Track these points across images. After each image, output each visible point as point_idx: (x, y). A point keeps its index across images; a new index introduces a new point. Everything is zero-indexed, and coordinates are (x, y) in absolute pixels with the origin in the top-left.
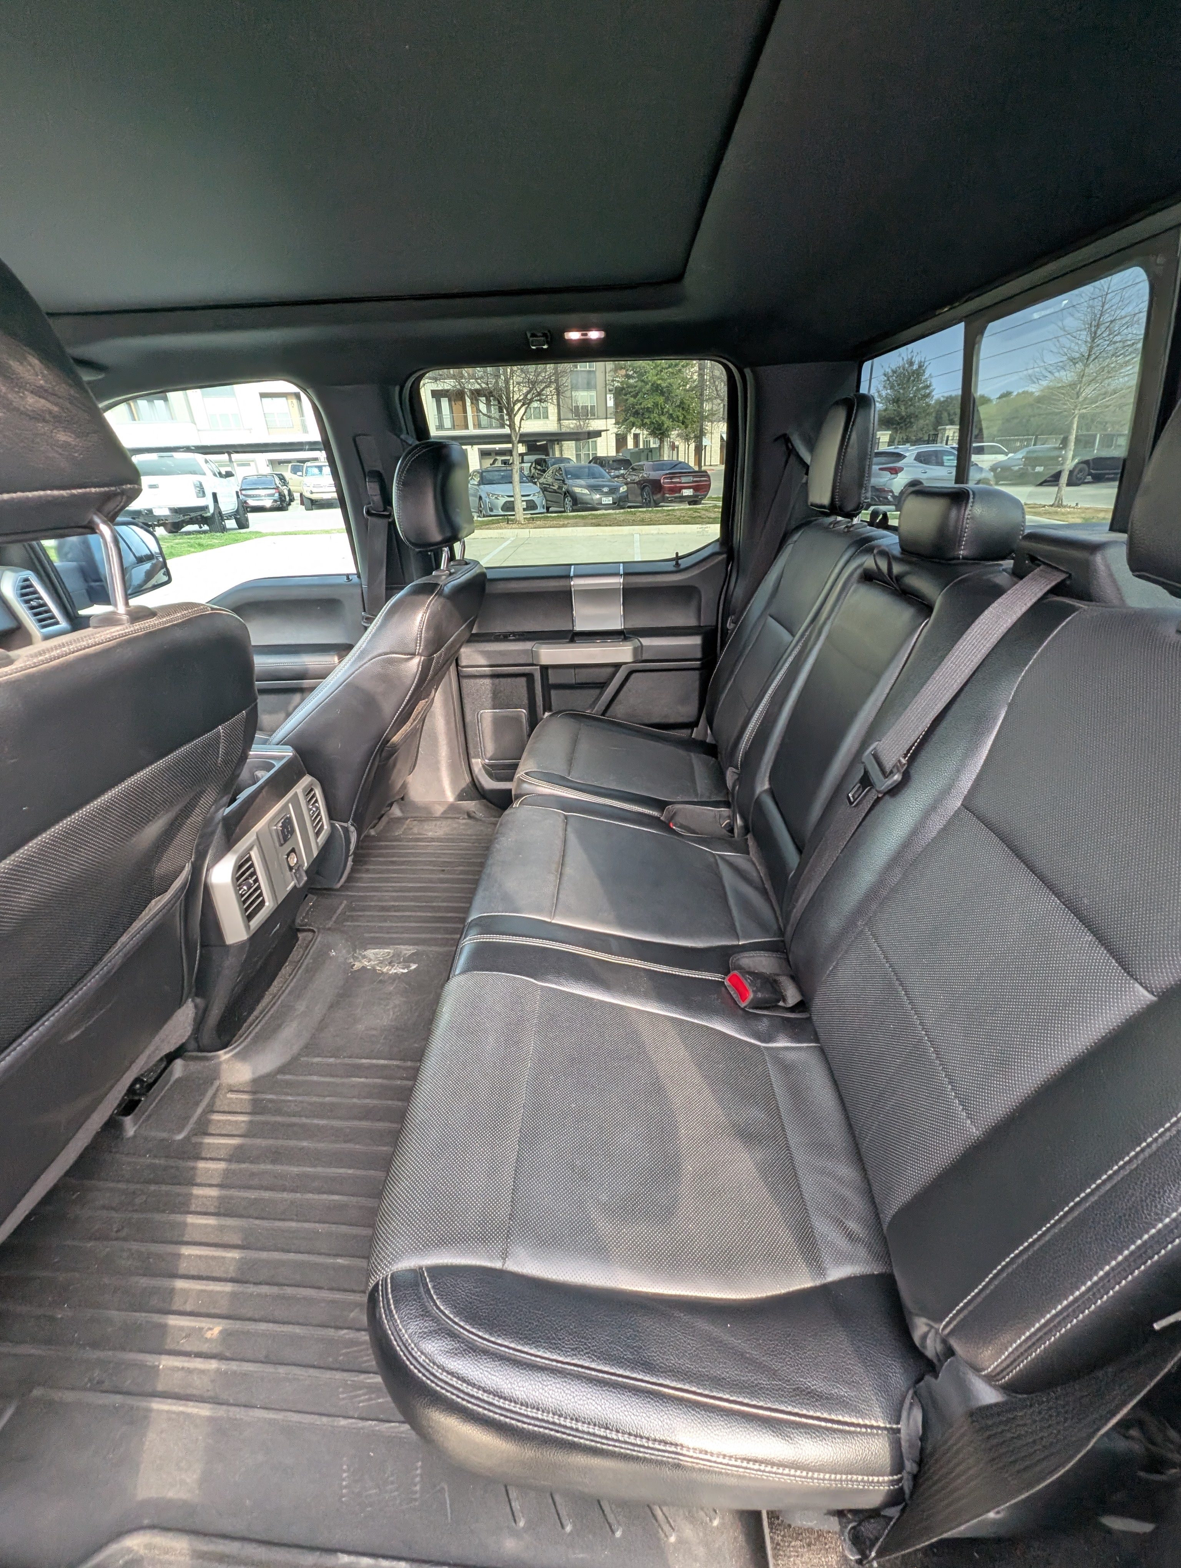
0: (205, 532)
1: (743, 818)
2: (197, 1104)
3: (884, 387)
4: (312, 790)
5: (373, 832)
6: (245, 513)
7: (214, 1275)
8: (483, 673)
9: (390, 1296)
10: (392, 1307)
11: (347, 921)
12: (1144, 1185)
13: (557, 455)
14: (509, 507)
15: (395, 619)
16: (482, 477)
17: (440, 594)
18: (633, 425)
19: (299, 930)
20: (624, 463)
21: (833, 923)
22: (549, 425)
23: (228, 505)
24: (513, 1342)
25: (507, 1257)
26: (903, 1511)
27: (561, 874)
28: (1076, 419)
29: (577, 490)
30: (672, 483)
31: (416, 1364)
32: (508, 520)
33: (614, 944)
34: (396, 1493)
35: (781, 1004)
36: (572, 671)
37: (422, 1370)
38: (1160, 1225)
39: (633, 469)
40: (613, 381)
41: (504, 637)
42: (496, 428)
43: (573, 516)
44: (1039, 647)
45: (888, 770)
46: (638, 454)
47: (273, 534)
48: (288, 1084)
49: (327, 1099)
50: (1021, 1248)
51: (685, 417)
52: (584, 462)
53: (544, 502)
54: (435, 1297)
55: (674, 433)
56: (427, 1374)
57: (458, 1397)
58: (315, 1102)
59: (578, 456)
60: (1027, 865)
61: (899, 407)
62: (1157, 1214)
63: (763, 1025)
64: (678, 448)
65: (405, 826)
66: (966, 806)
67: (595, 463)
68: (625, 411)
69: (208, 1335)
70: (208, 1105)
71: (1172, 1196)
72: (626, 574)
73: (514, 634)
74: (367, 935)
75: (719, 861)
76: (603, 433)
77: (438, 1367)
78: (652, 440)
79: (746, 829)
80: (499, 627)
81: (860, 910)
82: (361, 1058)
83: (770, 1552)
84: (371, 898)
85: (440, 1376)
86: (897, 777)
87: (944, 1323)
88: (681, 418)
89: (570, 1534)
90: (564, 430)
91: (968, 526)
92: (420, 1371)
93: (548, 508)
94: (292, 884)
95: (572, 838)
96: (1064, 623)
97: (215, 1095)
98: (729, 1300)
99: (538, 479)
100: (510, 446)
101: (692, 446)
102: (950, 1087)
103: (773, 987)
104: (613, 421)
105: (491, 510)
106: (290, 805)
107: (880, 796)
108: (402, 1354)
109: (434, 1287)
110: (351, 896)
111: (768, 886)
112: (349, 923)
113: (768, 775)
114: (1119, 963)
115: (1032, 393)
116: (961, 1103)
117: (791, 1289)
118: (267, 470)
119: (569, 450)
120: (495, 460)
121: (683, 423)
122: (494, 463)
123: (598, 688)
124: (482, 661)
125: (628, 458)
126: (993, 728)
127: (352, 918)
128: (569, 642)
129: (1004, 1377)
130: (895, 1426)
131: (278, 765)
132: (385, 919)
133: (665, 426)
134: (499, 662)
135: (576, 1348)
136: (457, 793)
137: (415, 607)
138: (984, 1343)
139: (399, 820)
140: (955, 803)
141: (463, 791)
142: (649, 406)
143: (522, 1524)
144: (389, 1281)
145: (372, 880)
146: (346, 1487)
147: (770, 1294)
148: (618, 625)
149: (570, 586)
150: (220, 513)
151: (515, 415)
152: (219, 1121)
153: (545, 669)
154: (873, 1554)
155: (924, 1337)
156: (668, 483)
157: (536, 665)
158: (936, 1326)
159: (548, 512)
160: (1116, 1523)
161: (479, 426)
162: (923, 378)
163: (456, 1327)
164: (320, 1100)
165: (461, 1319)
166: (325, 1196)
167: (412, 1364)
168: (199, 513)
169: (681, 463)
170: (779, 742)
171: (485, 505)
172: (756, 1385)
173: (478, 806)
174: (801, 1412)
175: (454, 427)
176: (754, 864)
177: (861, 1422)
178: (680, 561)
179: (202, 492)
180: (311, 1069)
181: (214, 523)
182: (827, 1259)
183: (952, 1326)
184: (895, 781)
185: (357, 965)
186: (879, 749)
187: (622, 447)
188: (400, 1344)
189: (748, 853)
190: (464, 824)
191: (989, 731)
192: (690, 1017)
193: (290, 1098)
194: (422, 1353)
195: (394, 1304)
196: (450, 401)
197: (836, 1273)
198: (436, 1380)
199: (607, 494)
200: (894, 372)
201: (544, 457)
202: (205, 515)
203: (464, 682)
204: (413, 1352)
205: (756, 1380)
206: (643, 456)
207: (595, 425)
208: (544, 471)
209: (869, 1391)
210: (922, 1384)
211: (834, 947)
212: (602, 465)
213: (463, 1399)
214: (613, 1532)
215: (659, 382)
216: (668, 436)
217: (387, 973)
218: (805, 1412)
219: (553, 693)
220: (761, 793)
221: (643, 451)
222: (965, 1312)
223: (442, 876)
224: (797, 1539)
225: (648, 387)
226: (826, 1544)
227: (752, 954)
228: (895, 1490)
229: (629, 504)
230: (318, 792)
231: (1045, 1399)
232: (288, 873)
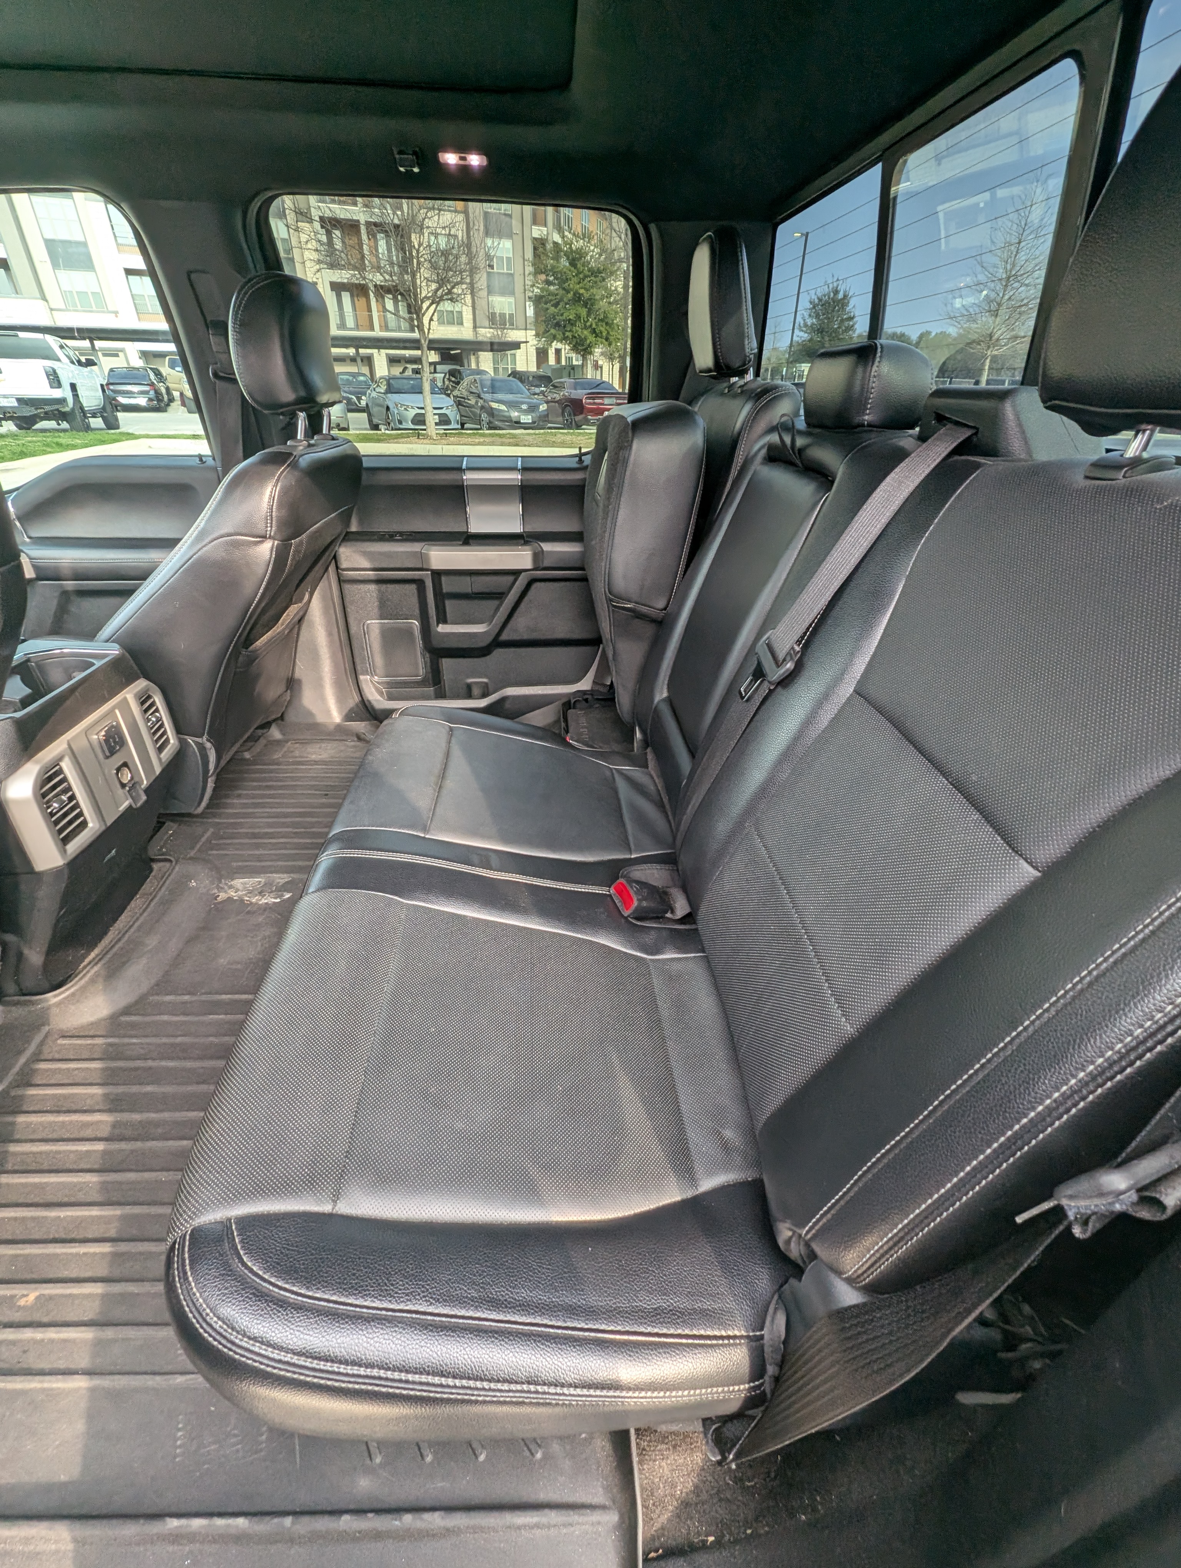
0: (65, 431)
1: (643, 731)
2: (20, 1053)
3: (810, 315)
4: (149, 697)
5: (247, 755)
6: (113, 412)
7: (33, 1237)
8: (366, 578)
9: (186, 1256)
10: (188, 1268)
11: (212, 849)
12: (1018, 1072)
13: (473, 366)
14: (420, 420)
15: (238, 493)
16: (389, 385)
17: (294, 465)
18: (554, 338)
19: (153, 860)
20: (545, 380)
21: (722, 827)
22: (464, 332)
23: (91, 398)
24: (335, 1294)
25: (338, 1199)
26: (764, 1412)
27: (440, 787)
28: (988, 361)
29: (494, 405)
30: (594, 404)
31: (211, 1331)
32: (419, 435)
33: (494, 861)
34: (240, 1446)
35: (669, 915)
36: (468, 578)
37: (218, 1337)
38: (1032, 1114)
39: (555, 387)
40: (533, 286)
41: (390, 537)
42: (406, 331)
43: (490, 434)
44: (941, 510)
45: (781, 657)
46: (560, 371)
47: (148, 436)
48: (133, 1025)
49: (179, 1040)
50: (888, 1147)
51: (608, 333)
52: (502, 375)
53: (458, 417)
54: (242, 1252)
55: (597, 351)
56: (224, 1342)
57: (261, 1363)
58: (165, 1044)
59: (496, 370)
60: (916, 747)
61: (823, 338)
62: (1030, 1102)
63: (649, 938)
64: (601, 367)
65: (285, 749)
66: (857, 692)
67: (514, 377)
68: (545, 322)
69: (22, 1302)
70: (34, 1054)
71: (1047, 1081)
72: (525, 469)
73: (401, 534)
74: (234, 864)
75: (616, 776)
76: (522, 345)
77: (238, 1332)
78: (574, 355)
79: (646, 743)
80: (383, 525)
81: (750, 810)
82: (221, 994)
83: (635, 1459)
84: (241, 825)
85: (240, 1343)
86: (790, 666)
87: (807, 1228)
88: (604, 334)
89: (432, 1463)
90: (480, 339)
91: (874, 384)
92: (215, 1339)
93: (463, 425)
94: (126, 804)
95: (457, 752)
96: (968, 481)
97: (42, 1043)
98: (594, 1222)
99: (452, 391)
100: (418, 353)
101: (617, 366)
102: (827, 985)
103: (661, 897)
104: (534, 332)
105: (400, 422)
106: (117, 711)
107: (772, 688)
108: (194, 1321)
109: (241, 1241)
110: (219, 823)
111: (666, 800)
112: (215, 852)
113: (666, 682)
114: (1004, 840)
115: (949, 335)
116: (838, 1001)
117: (661, 1204)
118: (138, 363)
119: (486, 361)
120: (405, 369)
121: (607, 339)
122: (404, 371)
123: (497, 598)
124: (366, 564)
125: (549, 375)
126: (889, 604)
127: (219, 847)
128: (461, 545)
129: (865, 1279)
130: (758, 1333)
131: (98, 664)
132: (257, 846)
133: (588, 342)
134: (384, 565)
135: (411, 1293)
136: (344, 714)
137: (262, 479)
138: (846, 1247)
139: (278, 742)
140: (847, 689)
141: (351, 711)
142: (571, 317)
143: (378, 1460)
144: (188, 1237)
145: (245, 806)
146: (180, 1447)
147: (638, 1210)
148: (516, 527)
149: (462, 480)
150: (82, 408)
151: (423, 315)
152: (47, 1070)
153: (437, 575)
154: (731, 1457)
155: (788, 1241)
156: (590, 404)
157: (427, 570)
158: (799, 1231)
159: (463, 428)
160: (967, 1398)
161: (386, 328)
162: (848, 309)
163: (265, 1284)
164: (172, 1040)
165: (272, 1275)
166: (171, 1143)
167: (206, 1332)
168: (56, 407)
169: (604, 382)
170: (678, 645)
171: (393, 416)
172: (615, 1309)
173: (368, 727)
174: (661, 1332)
175: (357, 327)
176: (652, 778)
177: (724, 1333)
178: (583, 458)
179: (54, 380)
180: (160, 1008)
181: (75, 418)
182: (699, 1169)
183: (814, 1231)
184: (788, 670)
185: (222, 896)
186: (773, 638)
187: (543, 363)
188: (194, 1309)
189: (647, 767)
190: (354, 747)
191: (885, 607)
192: (573, 932)
193: (134, 1040)
194: (219, 1318)
195: (190, 1265)
196: (352, 296)
197: (707, 1184)
198: (234, 1348)
199: (526, 412)
200: (820, 300)
201: (458, 367)
202: (63, 410)
203: (347, 587)
204: (208, 1318)
205: (615, 1303)
206: (565, 373)
207: (514, 335)
208: (458, 383)
209: (730, 1303)
210: (786, 1287)
211: (722, 852)
212: (522, 381)
213: (268, 1366)
214: (477, 1457)
215: (582, 291)
216: (591, 353)
217: (256, 904)
218: (665, 1331)
219: (448, 603)
220: (659, 702)
221: (564, 368)
222: (829, 1216)
223: (324, 800)
224: (663, 1442)
225: (570, 295)
226: (691, 1444)
227: (645, 866)
228: (756, 1395)
229: (549, 425)
230: (158, 700)
231: (904, 1299)
232: (120, 791)
